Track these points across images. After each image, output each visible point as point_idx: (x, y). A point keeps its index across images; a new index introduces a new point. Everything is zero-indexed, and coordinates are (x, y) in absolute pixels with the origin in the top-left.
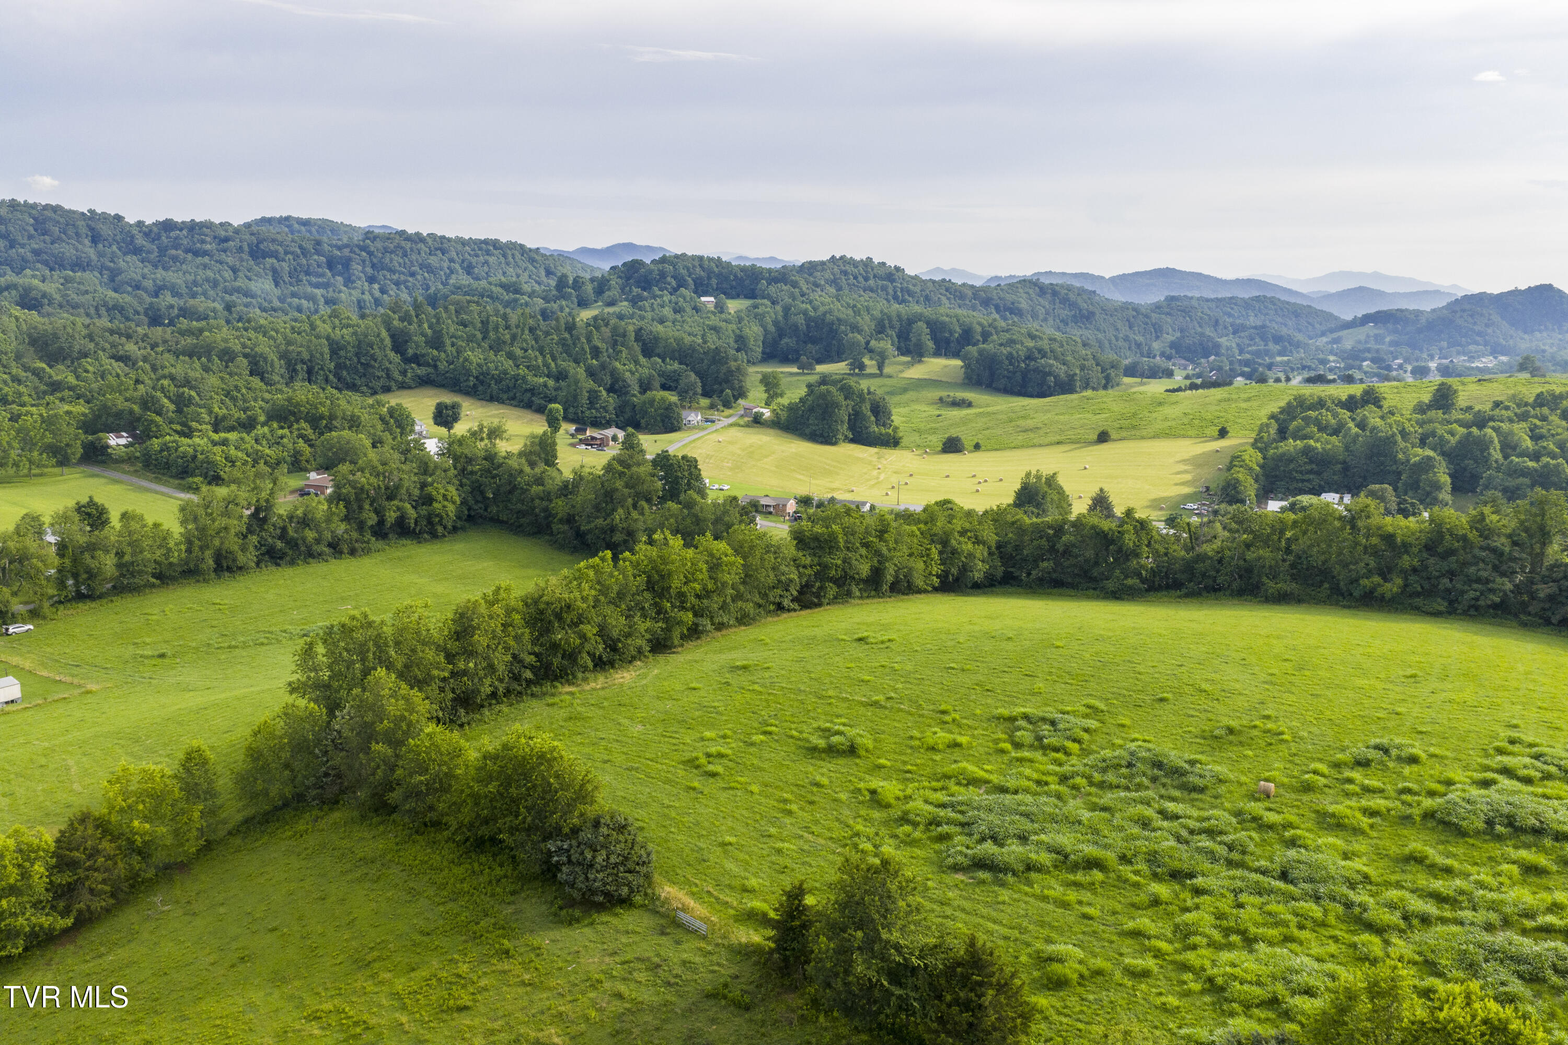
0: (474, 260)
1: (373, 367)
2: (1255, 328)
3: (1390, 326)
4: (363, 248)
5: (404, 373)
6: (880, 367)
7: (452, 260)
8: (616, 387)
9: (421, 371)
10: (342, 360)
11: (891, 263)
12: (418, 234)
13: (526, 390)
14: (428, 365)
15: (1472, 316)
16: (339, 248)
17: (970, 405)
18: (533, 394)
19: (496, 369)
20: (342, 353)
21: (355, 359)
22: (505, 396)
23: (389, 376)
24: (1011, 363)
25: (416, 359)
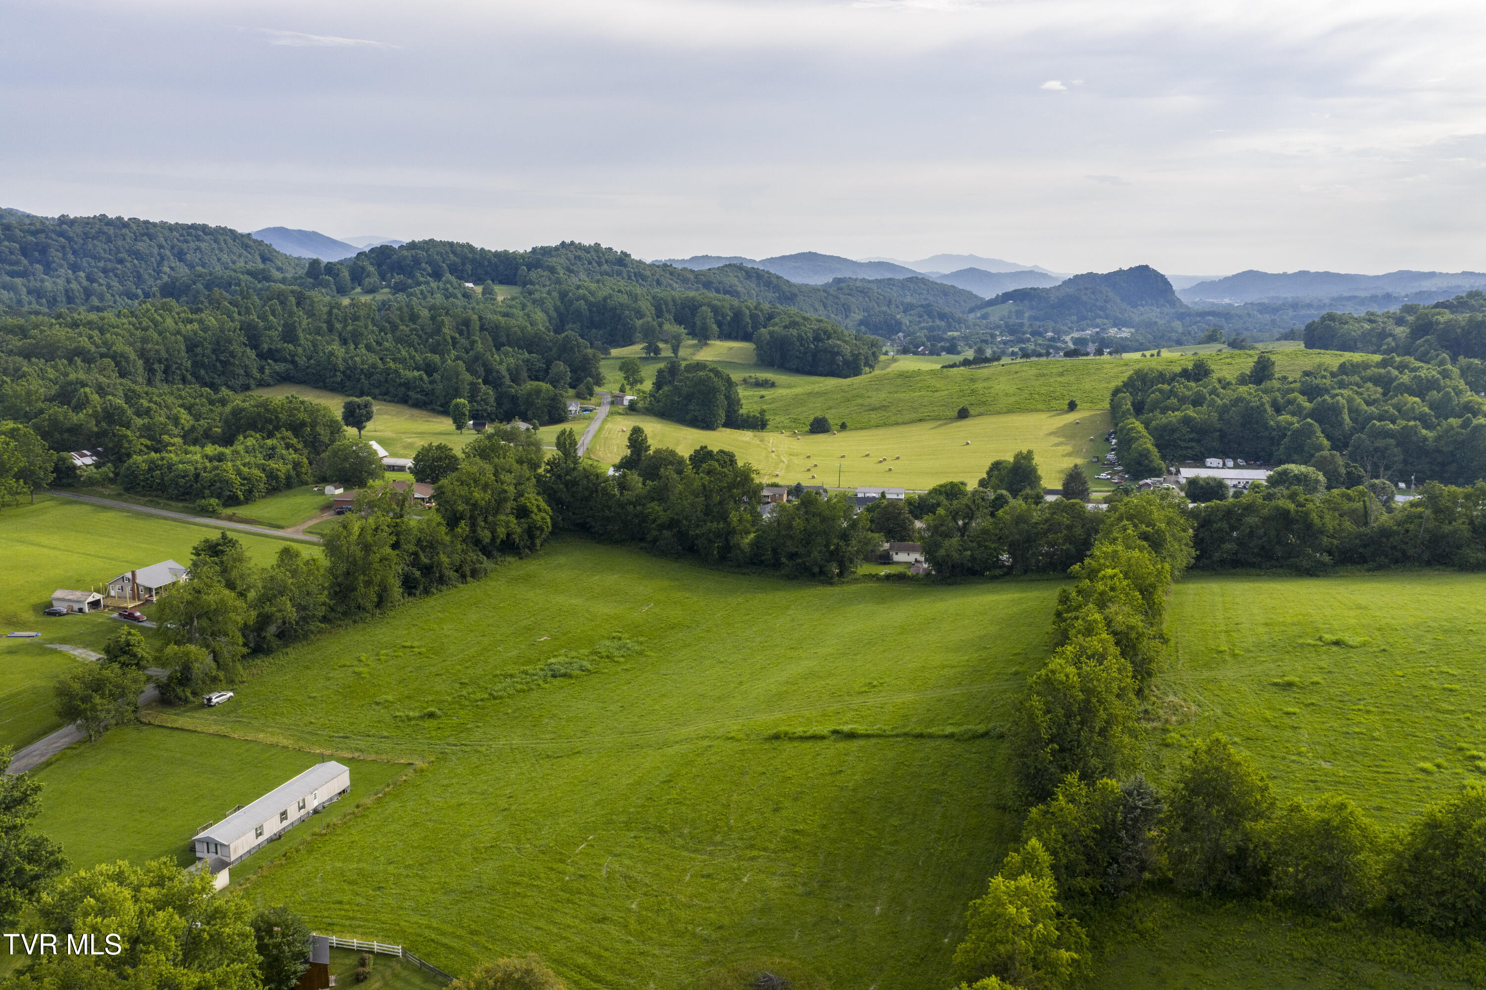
1: (234, 364)
4: (58, 234)
5: (261, 370)
6: (675, 351)
8: (491, 378)
9: (280, 367)
10: (199, 358)
11: (618, 249)
13: (400, 385)
14: (285, 360)
17: (773, 385)
18: (408, 389)
19: (363, 363)
20: (199, 350)
21: (214, 357)
22: (377, 391)
23: (247, 374)
24: (802, 345)
25: (271, 355)
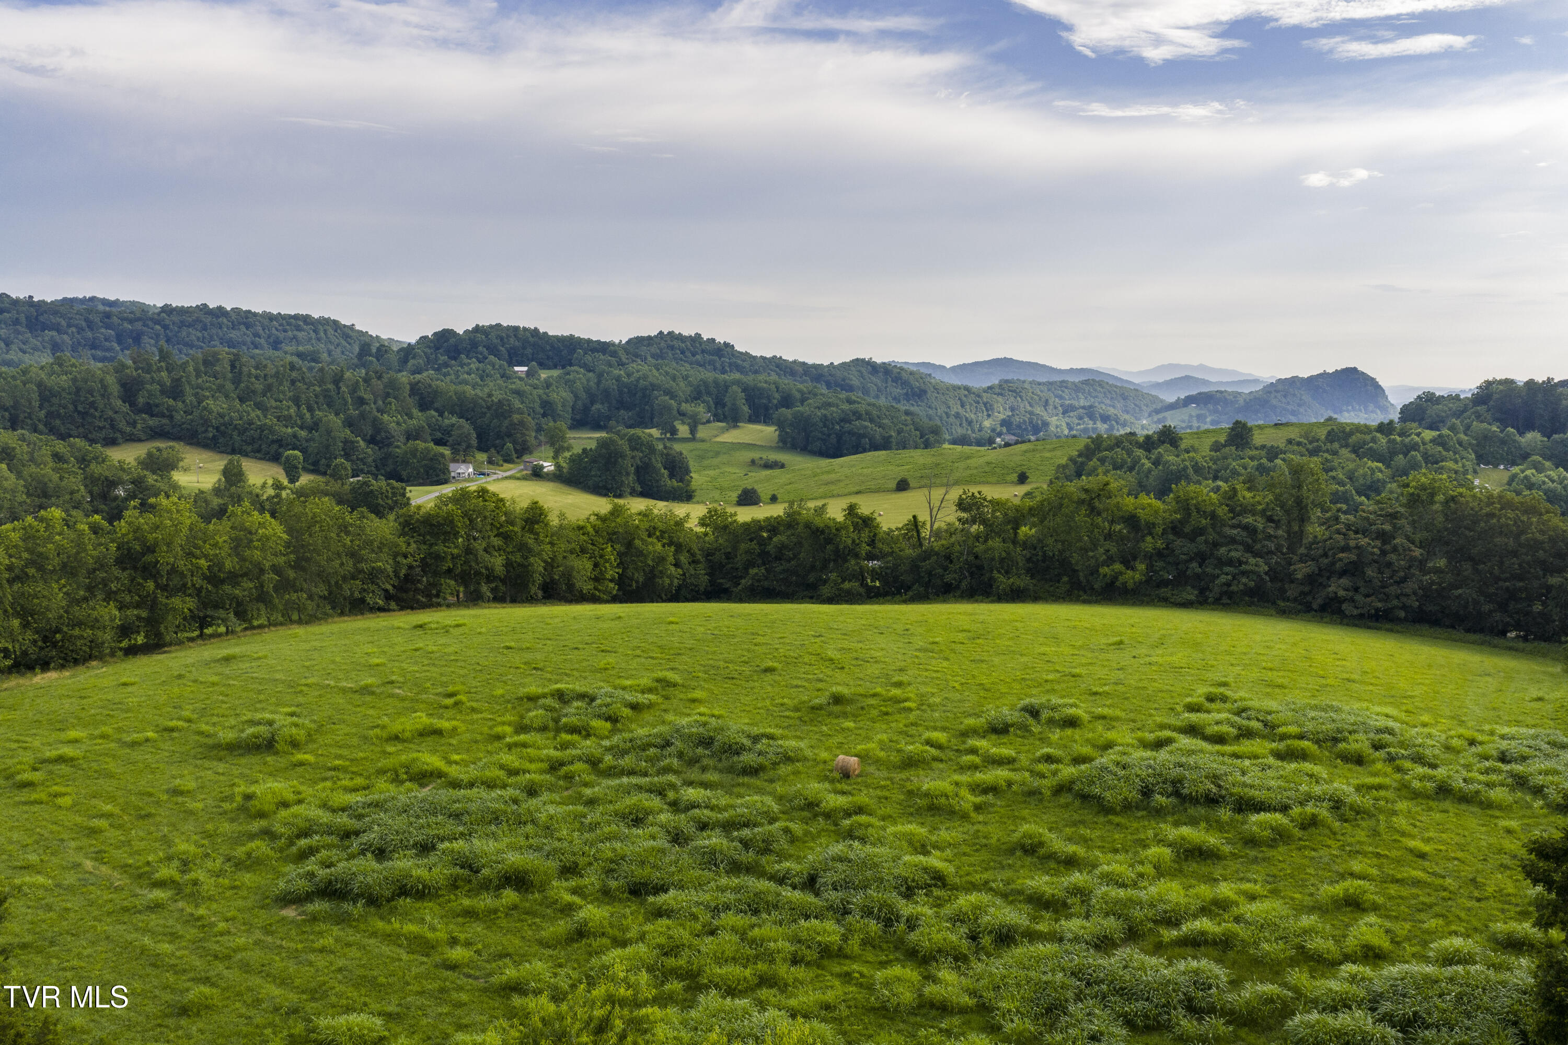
0: (281, 335)
1: (94, 416)
2: (1084, 408)
3: (1211, 407)
4: (157, 322)
5: (134, 424)
6: (693, 431)
7: (256, 335)
8: (378, 438)
9: (153, 422)
10: (55, 408)
12: (220, 308)
13: (273, 442)
14: (163, 416)
15: (1285, 396)
16: (131, 321)
17: (782, 467)
18: (281, 446)
19: (241, 419)
20: (55, 400)
21: (71, 407)
22: (249, 448)
23: (113, 426)
24: (825, 425)
25: (149, 409)
